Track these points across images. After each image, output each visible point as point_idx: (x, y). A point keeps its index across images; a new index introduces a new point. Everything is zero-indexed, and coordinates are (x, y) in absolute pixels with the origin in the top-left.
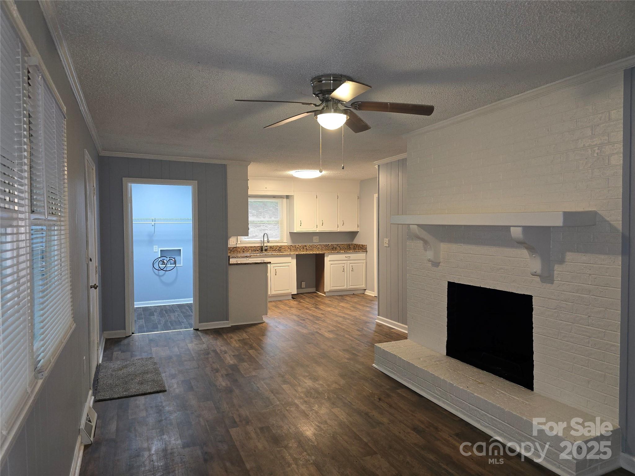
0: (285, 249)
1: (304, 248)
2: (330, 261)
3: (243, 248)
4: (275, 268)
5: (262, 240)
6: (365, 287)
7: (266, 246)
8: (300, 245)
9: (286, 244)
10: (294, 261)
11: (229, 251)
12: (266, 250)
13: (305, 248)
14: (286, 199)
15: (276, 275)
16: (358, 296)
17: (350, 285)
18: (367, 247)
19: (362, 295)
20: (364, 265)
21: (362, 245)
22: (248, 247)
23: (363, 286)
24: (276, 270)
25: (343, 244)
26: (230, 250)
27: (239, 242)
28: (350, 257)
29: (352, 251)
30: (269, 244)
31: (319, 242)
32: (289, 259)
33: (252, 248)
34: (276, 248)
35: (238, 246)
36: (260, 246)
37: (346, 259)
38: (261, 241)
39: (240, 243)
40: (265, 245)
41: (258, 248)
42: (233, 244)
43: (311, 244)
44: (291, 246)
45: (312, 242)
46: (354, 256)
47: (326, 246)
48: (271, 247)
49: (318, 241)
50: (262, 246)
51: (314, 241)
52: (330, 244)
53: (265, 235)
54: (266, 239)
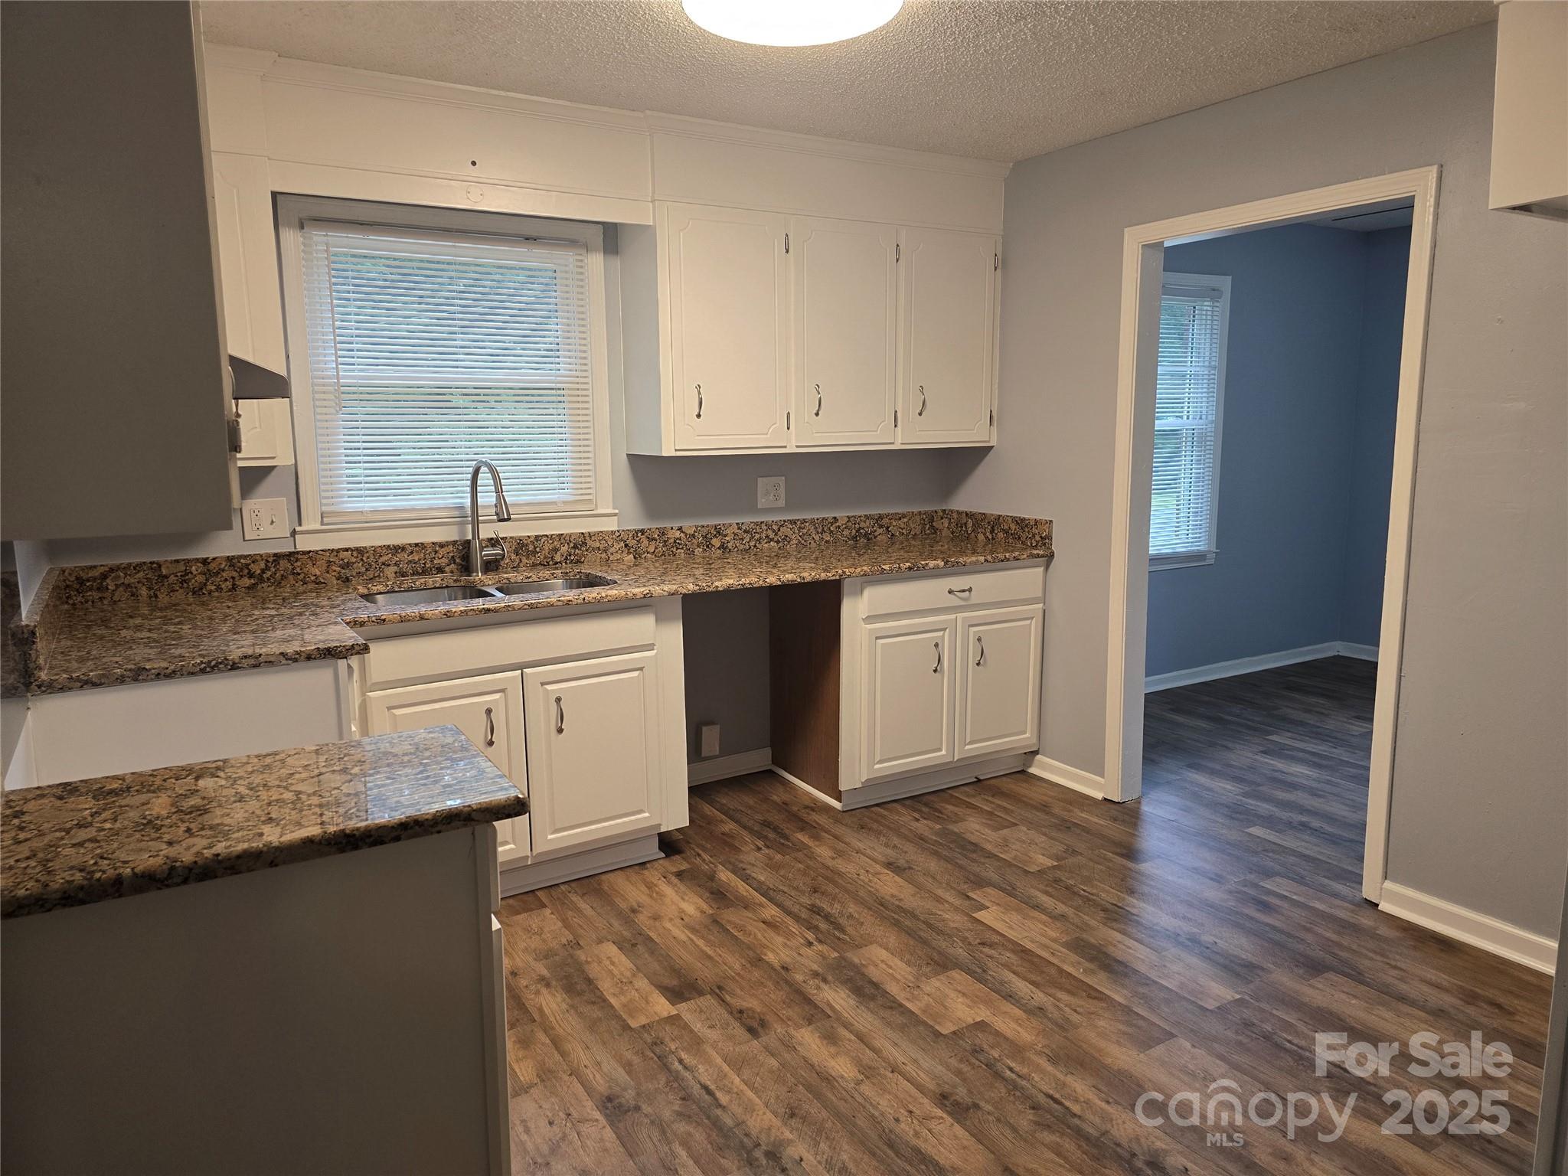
0: (605, 551)
1: (709, 546)
2: (869, 619)
3: (342, 555)
4: (549, 687)
5: (468, 502)
6: (1035, 741)
7: (494, 542)
8: (689, 525)
9: (611, 525)
10: (673, 637)
11: (247, 582)
12: (491, 566)
13: (716, 542)
14: (605, 252)
15: (560, 731)
16: (998, 792)
17: (967, 741)
18: (1050, 532)
19: (1008, 785)
20: (1035, 626)
21: (1021, 522)
22: (375, 550)
23: (1026, 738)
24: (558, 700)
25: (904, 516)
26: (251, 575)
27: (311, 523)
28: (970, 590)
29: (982, 559)
30: (505, 530)
31: (789, 507)
32: (642, 626)
33: (404, 556)
34: (556, 550)
35: (304, 544)
36: (454, 543)
37: (954, 601)
38: (456, 513)
39: (318, 526)
40: (486, 532)
41: (442, 551)
42: (267, 531)
43: (748, 520)
44: (643, 532)
45: (753, 509)
46: (988, 584)
47: (823, 526)
48: (521, 546)
49: (782, 503)
50: (468, 542)
51: (762, 502)
52: (842, 514)
53: (485, 477)
54: (487, 498)
